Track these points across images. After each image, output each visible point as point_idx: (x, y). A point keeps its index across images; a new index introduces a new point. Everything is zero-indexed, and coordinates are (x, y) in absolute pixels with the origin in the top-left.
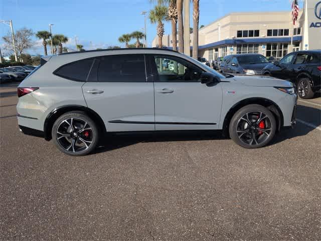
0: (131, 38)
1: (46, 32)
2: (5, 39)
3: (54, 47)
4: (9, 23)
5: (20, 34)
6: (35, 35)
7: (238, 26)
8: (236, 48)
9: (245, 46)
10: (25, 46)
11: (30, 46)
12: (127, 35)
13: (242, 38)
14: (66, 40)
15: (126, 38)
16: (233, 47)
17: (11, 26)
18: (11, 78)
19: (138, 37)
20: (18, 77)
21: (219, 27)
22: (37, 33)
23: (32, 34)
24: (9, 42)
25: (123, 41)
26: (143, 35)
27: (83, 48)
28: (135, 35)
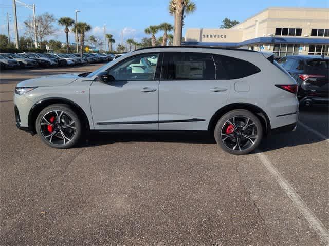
0: (159, 30)
1: (69, 19)
2: (26, 23)
3: (79, 35)
4: (31, 7)
5: (42, 19)
6: (57, 21)
7: (276, 22)
8: (272, 47)
9: (284, 45)
10: (47, 32)
11: (51, 33)
12: (155, 27)
13: (281, 36)
14: (89, 28)
15: (154, 29)
16: (269, 46)
17: (33, 10)
18: (19, 64)
19: (166, 30)
20: (28, 64)
21: (257, 23)
22: (59, 19)
23: (53, 20)
24: (30, 27)
25: (149, 32)
26: (172, 28)
27: (112, 38)
28: (163, 26)
